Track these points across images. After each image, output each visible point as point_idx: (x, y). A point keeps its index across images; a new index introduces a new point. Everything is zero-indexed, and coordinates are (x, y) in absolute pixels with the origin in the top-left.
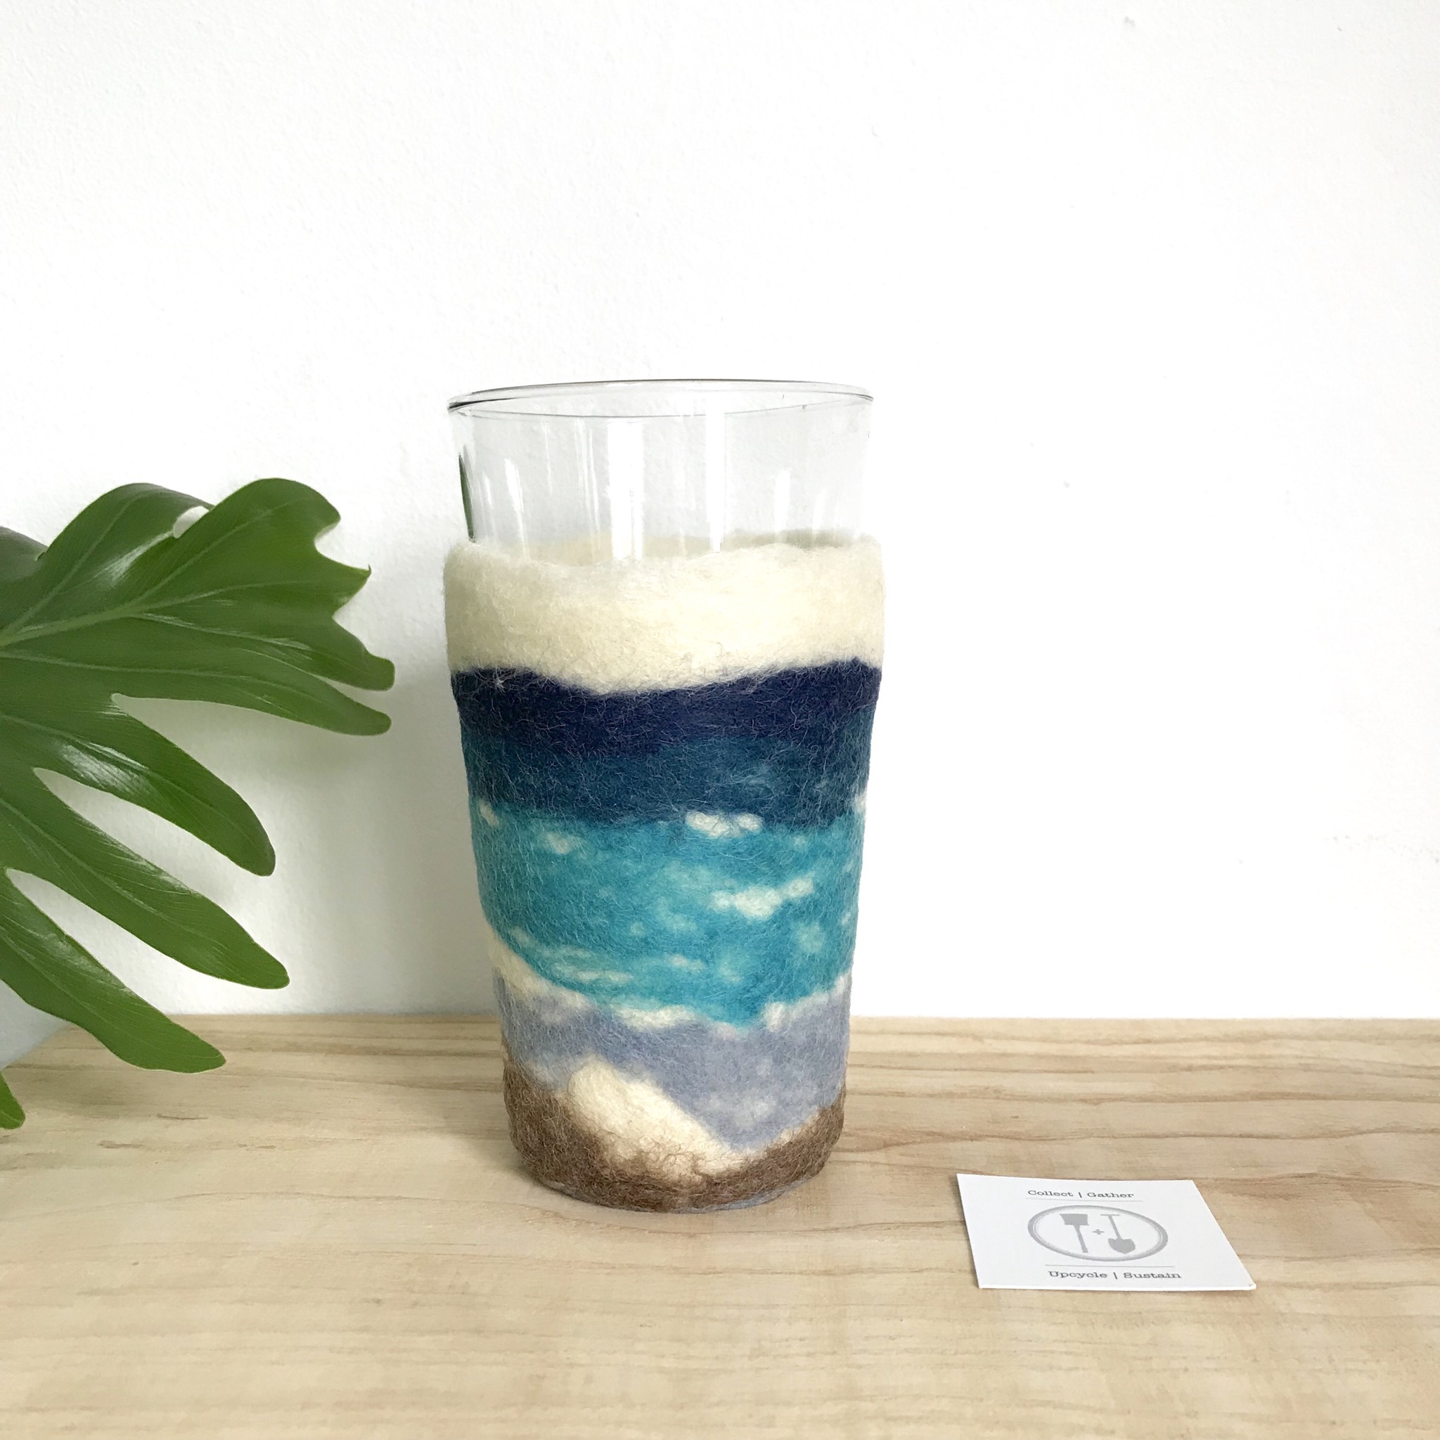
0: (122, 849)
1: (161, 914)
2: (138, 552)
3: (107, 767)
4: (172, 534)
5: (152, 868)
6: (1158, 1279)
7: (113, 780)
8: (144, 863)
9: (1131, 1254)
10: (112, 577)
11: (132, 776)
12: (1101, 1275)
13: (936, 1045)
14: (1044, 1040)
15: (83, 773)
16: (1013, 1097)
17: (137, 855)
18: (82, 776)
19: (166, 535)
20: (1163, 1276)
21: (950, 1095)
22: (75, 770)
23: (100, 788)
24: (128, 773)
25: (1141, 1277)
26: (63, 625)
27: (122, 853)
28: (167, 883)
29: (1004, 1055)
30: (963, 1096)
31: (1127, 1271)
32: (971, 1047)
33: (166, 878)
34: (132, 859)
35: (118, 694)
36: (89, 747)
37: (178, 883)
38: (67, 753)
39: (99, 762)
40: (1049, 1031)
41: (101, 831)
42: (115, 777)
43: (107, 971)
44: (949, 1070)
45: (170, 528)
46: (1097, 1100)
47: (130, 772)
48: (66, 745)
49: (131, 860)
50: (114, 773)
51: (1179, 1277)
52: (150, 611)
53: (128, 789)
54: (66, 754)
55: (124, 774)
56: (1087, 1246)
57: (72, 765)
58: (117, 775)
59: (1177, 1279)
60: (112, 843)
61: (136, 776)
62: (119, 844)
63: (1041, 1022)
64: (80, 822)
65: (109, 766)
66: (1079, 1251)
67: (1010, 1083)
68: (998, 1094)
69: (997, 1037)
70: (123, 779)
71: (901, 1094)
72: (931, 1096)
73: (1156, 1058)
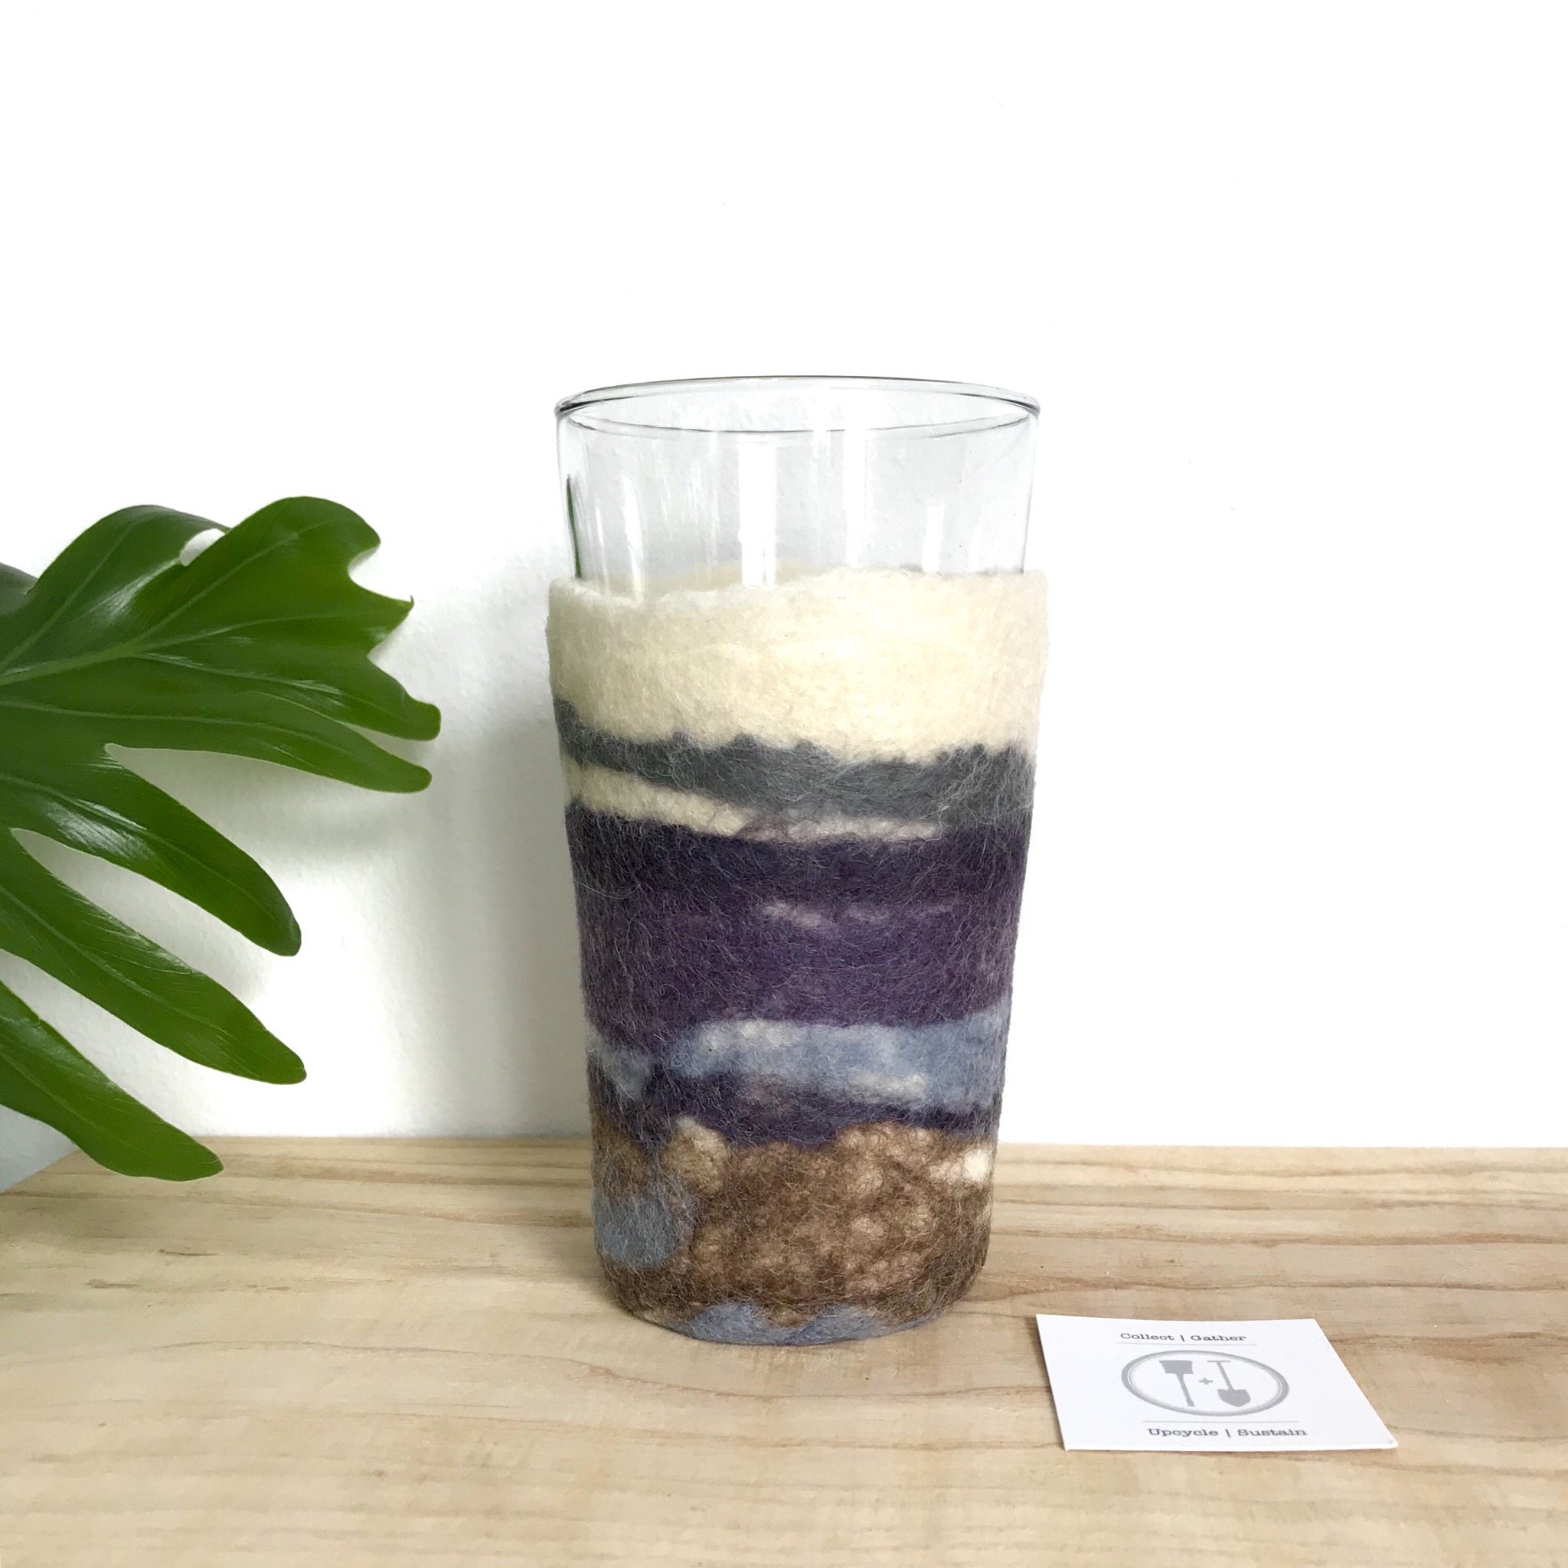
0: (112, 922)
1: (156, 998)
2: (141, 583)
3: (98, 828)
4: (180, 562)
5: (147, 944)
6: (1279, 1436)
7: (104, 843)
8: (138, 938)
9: (1247, 1407)
10: (110, 612)
11: (127, 838)
12: (1211, 1433)
13: (1078, 1176)
14: (1212, 1170)
15: (71, 835)
16: (1171, 1238)
17: (129, 928)
18: (69, 837)
19: (173, 563)
20: (1285, 1433)
21: (1094, 1235)
22: (60, 830)
23: (89, 852)
24: (124, 836)
25: (1259, 1434)
26: (53, 667)
27: (111, 926)
28: (165, 960)
29: (1161, 1188)
30: (1110, 1236)
31: (1243, 1427)
32: (1120, 1178)
33: (164, 955)
34: (123, 933)
35: (112, 744)
36: (75, 804)
37: (178, 961)
38: (52, 811)
39: (87, 821)
40: (1219, 1161)
41: (88, 901)
42: (107, 838)
43: (87, 1062)
44: (1094, 1205)
45: (177, 555)
46: (1271, 1242)
47: (125, 834)
48: (51, 802)
49: (123, 935)
50: (107, 835)
51: (1304, 1434)
52: (153, 651)
53: (122, 853)
54: (50, 812)
55: (118, 835)
56: (1192, 1399)
57: (57, 825)
58: (109, 837)
59: (1301, 1437)
60: (101, 915)
61: (131, 838)
62: (109, 915)
63: (1208, 1150)
64: (64, 890)
65: (101, 827)
66: (1184, 1405)
67: (1165, 1220)
68: (1152, 1234)
69: (1156, 1167)
70: (116, 842)
71: (1035, 1233)
72: (1070, 1235)
73: (1346, 1192)
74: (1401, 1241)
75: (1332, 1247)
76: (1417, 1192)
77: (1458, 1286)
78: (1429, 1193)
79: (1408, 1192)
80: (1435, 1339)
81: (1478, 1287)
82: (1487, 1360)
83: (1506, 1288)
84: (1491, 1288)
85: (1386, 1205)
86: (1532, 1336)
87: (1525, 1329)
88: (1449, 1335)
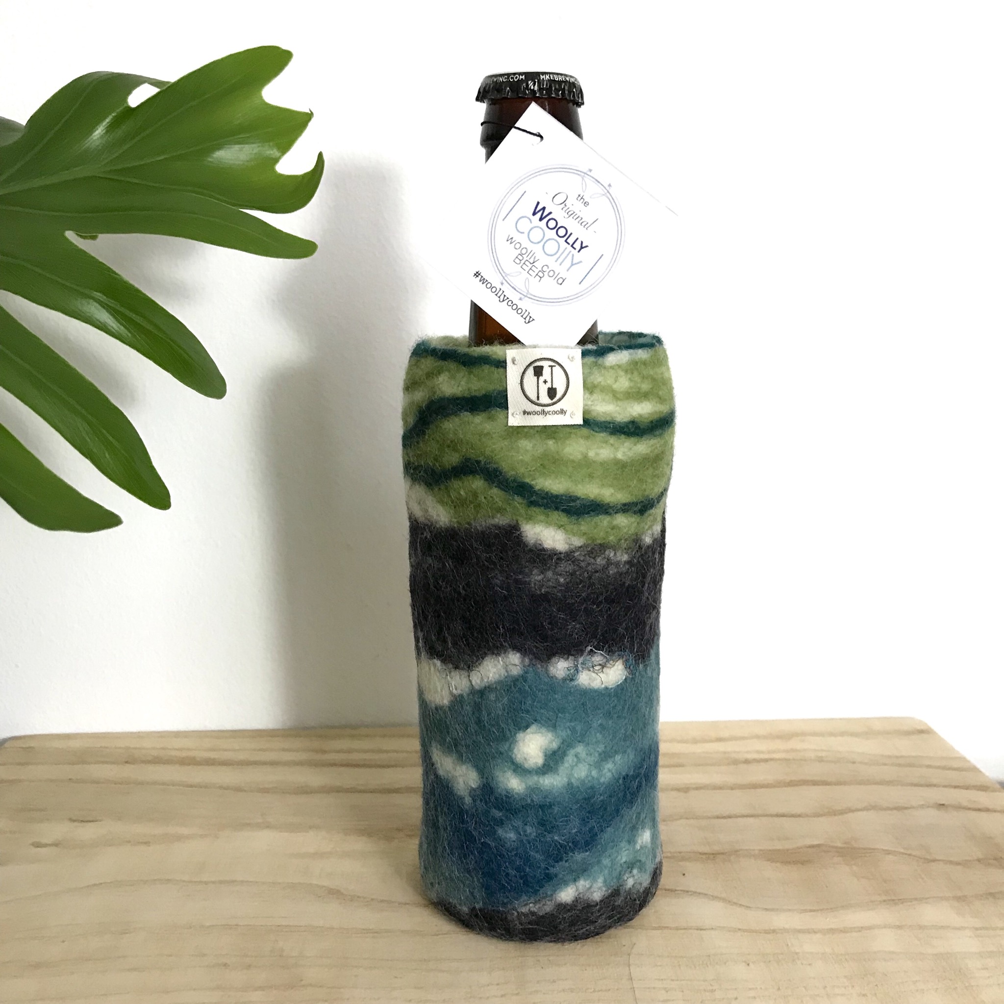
73: (725, 753)
74: (755, 786)
75: (718, 791)
76: (762, 752)
77: (783, 816)
78: (769, 752)
79: (758, 752)
80: (770, 850)
81: (793, 816)
82: (795, 863)
83: (807, 816)
84: (799, 816)
85: (747, 762)
86: (818, 846)
87: (816, 842)
88: (778, 848)
